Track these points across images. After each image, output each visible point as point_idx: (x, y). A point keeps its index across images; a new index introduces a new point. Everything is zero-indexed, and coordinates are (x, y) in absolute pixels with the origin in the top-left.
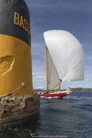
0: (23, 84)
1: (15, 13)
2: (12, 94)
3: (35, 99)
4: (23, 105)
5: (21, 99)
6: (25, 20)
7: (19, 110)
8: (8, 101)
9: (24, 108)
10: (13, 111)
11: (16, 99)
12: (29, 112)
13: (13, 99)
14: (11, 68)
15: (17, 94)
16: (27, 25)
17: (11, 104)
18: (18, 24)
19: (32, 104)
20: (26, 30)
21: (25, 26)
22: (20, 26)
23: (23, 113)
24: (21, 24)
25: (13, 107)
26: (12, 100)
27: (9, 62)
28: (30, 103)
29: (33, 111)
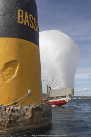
0: (29, 91)
1: (19, 10)
2: (17, 103)
3: (44, 108)
4: (29, 115)
5: (27, 109)
6: (30, 15)
7: (25, 121)
8: (13, 111)
10: (18, 121)
11: (21, 108)
12: (37, 123)
13: (19, 108)
14: (15, 74)
15: (23, 103)
16: (33, 21)
17: (16, 114)
18: (22, 23)
19: (40, 114)
20: (32, 27)
21: (30, 22)
22: (25, 24)
23: (29, 124)
24: (26, 21)
25: (18, 118)
26: (17, 110)
27: (13, 68)
28: (37, 113)
29: (41, 122)
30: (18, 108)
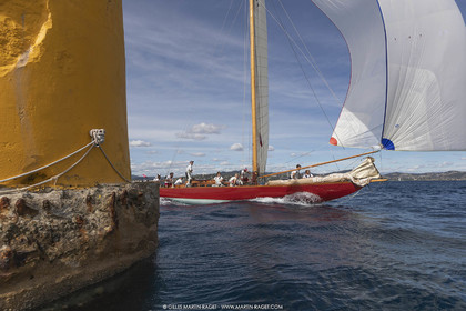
0: (95, 132)
2: (42, 175)
3: (147, 196)
4: (100, 222)
5: (90, 200)
7: (87, 247)
9: (110, 233)
10: (56, 250)
11: (65, 196)
13: (53, 196)
14: (33, 52)
17: (43, 220)
19: (137, 216)
23: (103, 256)
25: (53, 236)
26: (48, 205)
28: (129, 214)
30: (47, 196)
